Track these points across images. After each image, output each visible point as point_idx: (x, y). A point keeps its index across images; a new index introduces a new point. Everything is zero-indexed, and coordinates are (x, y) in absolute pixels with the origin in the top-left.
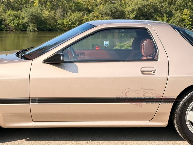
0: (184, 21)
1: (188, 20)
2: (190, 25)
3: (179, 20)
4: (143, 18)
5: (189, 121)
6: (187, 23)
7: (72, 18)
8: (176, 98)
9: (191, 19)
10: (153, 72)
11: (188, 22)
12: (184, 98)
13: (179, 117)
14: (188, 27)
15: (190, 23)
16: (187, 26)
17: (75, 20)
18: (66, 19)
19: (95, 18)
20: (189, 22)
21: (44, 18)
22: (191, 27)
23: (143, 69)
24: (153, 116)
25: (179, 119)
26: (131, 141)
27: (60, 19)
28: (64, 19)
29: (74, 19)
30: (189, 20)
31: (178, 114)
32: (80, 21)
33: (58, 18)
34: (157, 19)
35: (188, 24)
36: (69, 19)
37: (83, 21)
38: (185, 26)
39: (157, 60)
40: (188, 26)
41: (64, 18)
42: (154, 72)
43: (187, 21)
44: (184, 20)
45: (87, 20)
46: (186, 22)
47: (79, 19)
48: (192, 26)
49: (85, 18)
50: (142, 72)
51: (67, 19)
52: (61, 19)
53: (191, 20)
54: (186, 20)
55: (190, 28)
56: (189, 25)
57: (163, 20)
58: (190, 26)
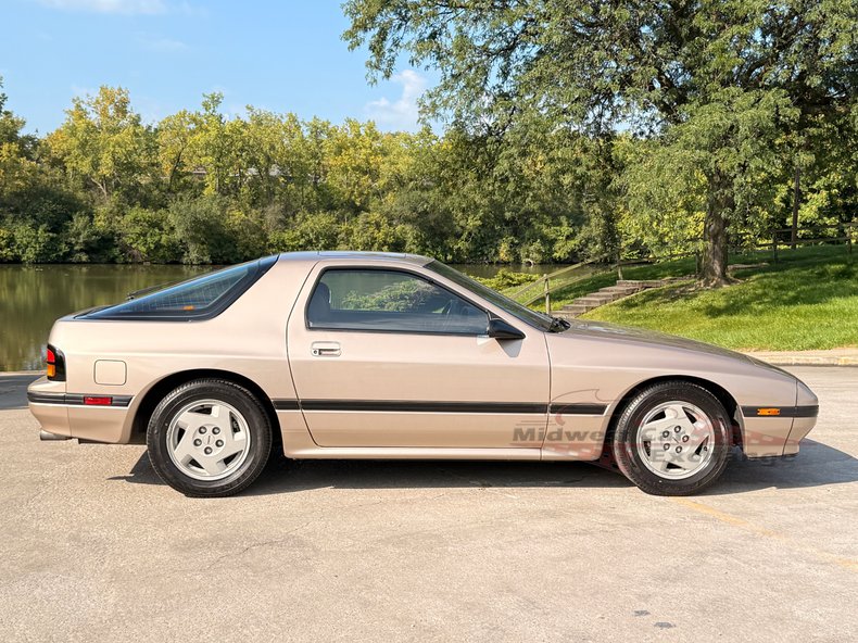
4: (504, 229)
17: (315, 235)
18: (291, 231)
21: (229, 229)
27: (276, 230)
28: (286, 231)
29: (312, 231)
32: (329, 236)
33: (271, 229)
34: (543, 230)
36: (301, 232)
37: (339, 236)
41: (286, 228)
45: (349, 233)
47: (327, 230)
49: (343, 229)
51: (293, 231)
52: (278, 231)
57: (559, 234)
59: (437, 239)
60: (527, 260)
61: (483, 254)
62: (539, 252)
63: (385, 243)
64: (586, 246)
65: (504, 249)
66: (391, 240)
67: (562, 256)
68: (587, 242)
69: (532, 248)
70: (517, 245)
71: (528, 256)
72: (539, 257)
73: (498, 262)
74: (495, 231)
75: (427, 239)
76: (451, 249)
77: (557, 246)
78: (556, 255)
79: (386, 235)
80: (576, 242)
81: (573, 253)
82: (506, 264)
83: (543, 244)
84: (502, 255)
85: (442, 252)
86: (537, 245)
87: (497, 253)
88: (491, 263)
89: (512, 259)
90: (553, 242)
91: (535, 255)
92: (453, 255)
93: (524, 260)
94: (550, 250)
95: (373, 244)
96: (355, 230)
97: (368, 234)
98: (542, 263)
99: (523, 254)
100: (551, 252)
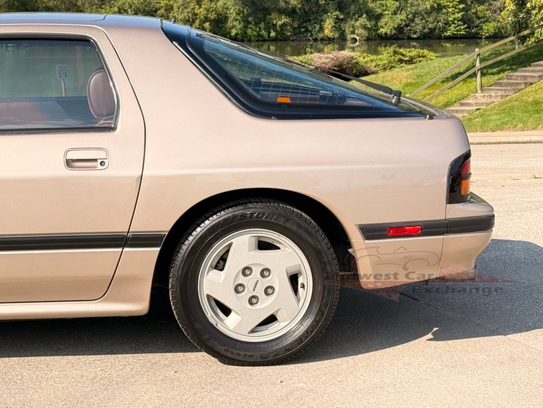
0: (444, 10)
1: (453, 7)
2: (460, 23)
3: (429, 7)
4: (328, 3)
5: (209, 297)
6: (451, 15)
7: (127, 4)
8: (167, 233)
9: (464, 6)
10: (99, 161)
11: (454, 14)
12: (193, 234)
13: (179, 286)
14: (455, 28)
15: (459, 15)
16: (450, 26)
17: (134, 10)
18: (108, 7)
19: (193, 4)
20: (458, 12)
21: (44, 5)
22: (462, 27)
23: (71, 156)
24: (107, 287)
25: (179, 294)
26: (57, 357)
27: (92, 6)
28: (103, 7)
29: (131, 7)
30: (456, 8)
31: (177, 279)
32: (148, 12)
33: (87, 5)
34: (369, 4)
35: (455, 19)
36: (118, 7)
37: (159, 12)
38: (446, 24)
39: (114, 129)
40: (455, 24)
41: (103, 4)
42: (102, 163)
43: (450, 10)
44: (444, 7)
45: (169, 9)
46: (448, 12)
47: (146, 6)
48: (464, 24)
49: (162, 4)
50: (69, 163)
51: (111, 7)
52: (94, 7)
53: (461, 6)
54: (449, 8)
55: (461, 30)
56: (456, 22)
57: (385, 8)
58: (459, 26)
59: (260, 15)
60: (352, 36)
61: (307, 30)
62: (365, 27)
63: (206, 19)
64: (413, 21)
65: (328, 24)
66: (212, 16)
67: (389, 32)
68: (414, 16)
69: (358, 24)
70: (342, 20)
71: (353, 32)
72: (365, 33)
73: (322, 40)
74: (320, 6)
75: (249, 15)
76: (274, 25)
77: (382, 22)
78: (382, 31)
79: (208, 10)
80: (403, 17)
81: (399, 29)
82: (330, 40)
83: (369, 19)
84: (326, 31)
85: (265, 29)
86: (363, 20)
87: (322, 29)
88: (315, 40)
89: (337, 35)
90: (379, 17)
91: (360, 31)
92: (277, 32)
93: (350, 36)
94: (376, 25)
95: (193, 21)
96: (175, 5)
97: (189, 10)
98: (368, 39)
99: (348, 30)
100: (376, 27)
